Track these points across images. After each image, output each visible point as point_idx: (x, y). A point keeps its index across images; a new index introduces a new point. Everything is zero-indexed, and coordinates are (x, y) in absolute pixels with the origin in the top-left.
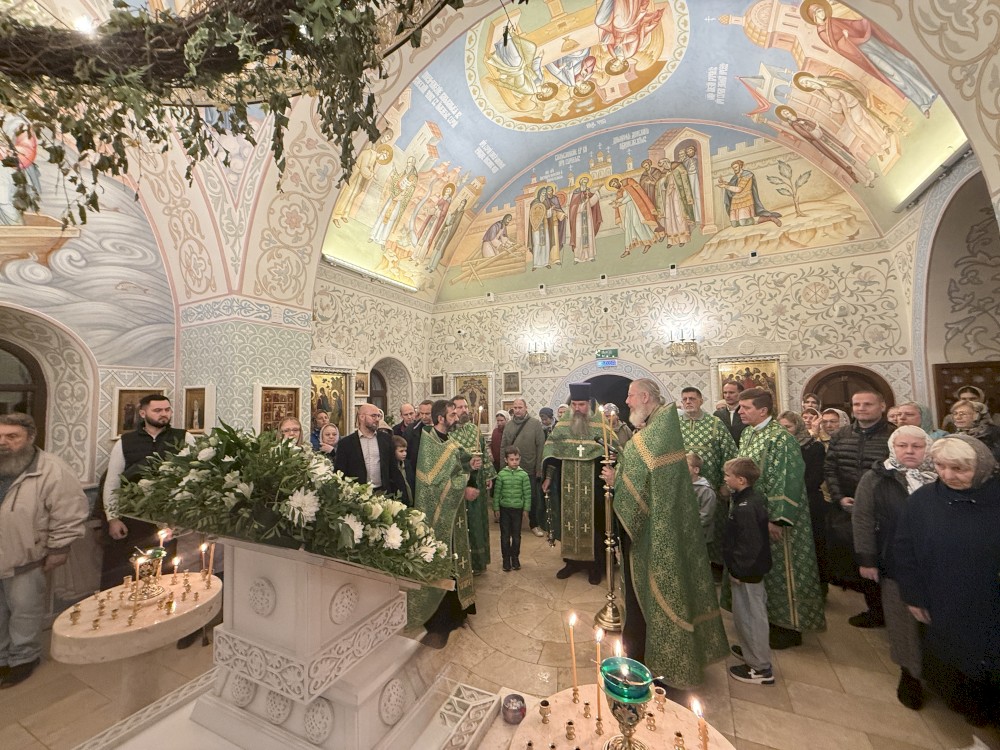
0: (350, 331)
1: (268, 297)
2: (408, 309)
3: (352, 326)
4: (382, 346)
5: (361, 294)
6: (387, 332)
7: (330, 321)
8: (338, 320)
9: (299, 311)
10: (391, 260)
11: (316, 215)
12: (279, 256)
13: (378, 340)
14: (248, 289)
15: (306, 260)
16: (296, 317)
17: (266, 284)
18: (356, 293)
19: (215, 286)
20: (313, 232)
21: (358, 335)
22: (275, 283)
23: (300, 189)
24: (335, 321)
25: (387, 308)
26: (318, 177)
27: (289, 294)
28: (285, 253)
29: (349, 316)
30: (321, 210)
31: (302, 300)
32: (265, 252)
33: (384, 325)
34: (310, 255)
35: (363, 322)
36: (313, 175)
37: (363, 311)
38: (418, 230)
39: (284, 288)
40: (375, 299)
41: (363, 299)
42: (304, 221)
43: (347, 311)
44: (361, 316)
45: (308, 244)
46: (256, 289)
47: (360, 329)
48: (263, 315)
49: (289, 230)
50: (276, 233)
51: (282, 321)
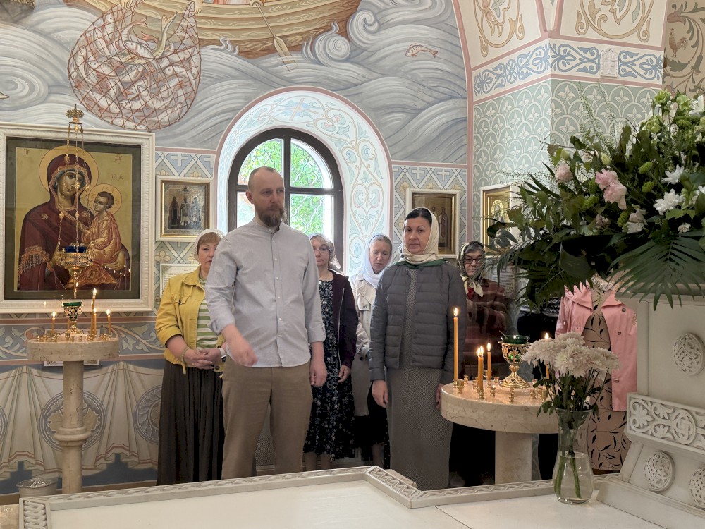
1: (595, 36)
14: (568, 28)
16: (638, 63)
17: (593, 15)
19: (522, 29)
22: (606, 10)
27: (627, 24)
31: (646, 33)
39: (618, 16)
46: (579, 24)
48: (588, 65)
51: (615, 73)
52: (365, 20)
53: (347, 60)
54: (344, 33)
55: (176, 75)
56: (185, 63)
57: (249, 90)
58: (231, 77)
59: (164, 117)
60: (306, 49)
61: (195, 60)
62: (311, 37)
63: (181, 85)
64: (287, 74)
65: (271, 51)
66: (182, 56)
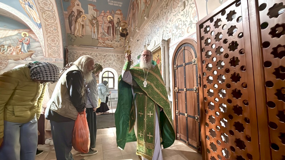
1: (51, 57)
2: (113, 54)
4: (105, 65)
5: (94, 52)
6: (106, 61)
9: (59, 59)
10: (101, 42)
11: (58, 39)
12: (52, 48)
13: (103, 63)
14: (47, 56)
15: (59, 48)
18: (93, 52)
20: (59, 42)
22: (52, 54)
23: (51, 34)
25: (105, 55)
26: (54, 30)
27: (56, 56)
28: (53, 48)
30: (59, 37)
31: (60, 56)
32: (49, 48)
33: (105, 59)
34: (60, 47)
36: (52, 31)
37: (97, 56)
38: (106, 32)
40: (100, 53)
41: (96, 54)
42: (56, 40)
44: (96, 58)
45: (58, 44)
46: (48, 56)
49: (53, 43)
50: (50, 44)
51: (55, 61)
52: (34, 56)
53: (31, 60)
54: (31, 57)
55: (4, 63)
56: (6, 62)
57: (15, 64)
58: (12, 63)
59: (2, 68)
60: (25, 59)
61: (7, 61)
62: (25, 58)
63: (5, 64)
64: (22, 62)
65: (19, 60)
66: (5, 61)
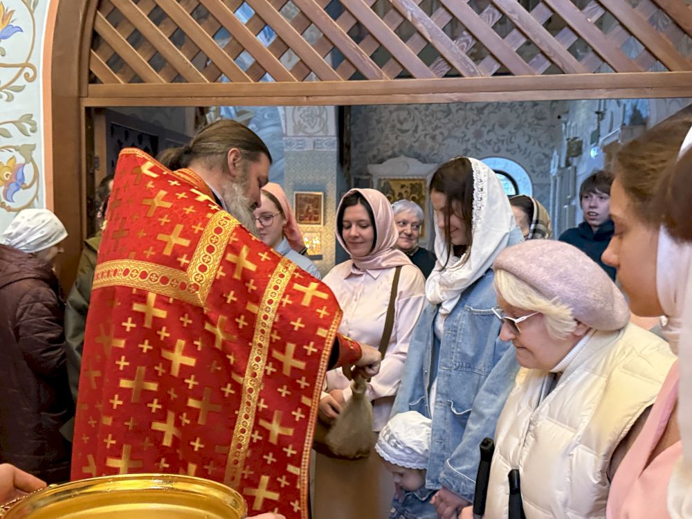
0: (433, 138)
1: (302, 134)
3: (437, 132)
6: (485, 130)
7: (410, 132)
8: (419, 129)
9: (325, 139)
13: (473, 141)
14: (290, 133)
17: (301, 127)
21: (443, 140)
22: (305, 124)
24: (416, 131)
27: (317, 128)
29: (430, 123)
31: (327, 131)
33: (479, 124)
35: (450, 125)
39: (312, 125)
43: (428, 119)
44: (446, 121)
46: (295, 131)
47: (446, 133)
48: (300, 146)
